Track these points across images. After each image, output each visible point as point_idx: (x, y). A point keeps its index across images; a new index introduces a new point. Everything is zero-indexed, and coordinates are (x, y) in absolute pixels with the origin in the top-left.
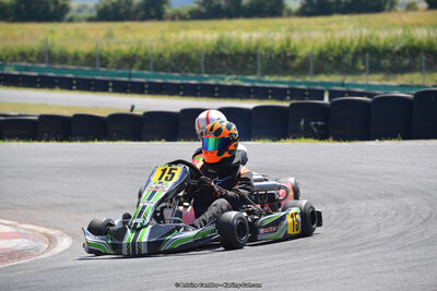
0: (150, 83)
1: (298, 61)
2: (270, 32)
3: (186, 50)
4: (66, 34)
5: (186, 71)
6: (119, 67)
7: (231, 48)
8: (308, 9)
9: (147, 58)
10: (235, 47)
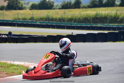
0: (76, 26)
1: (119, 19)
2: (111, 11)
3: (87, 17)
4: (53, 13)
5: (87, 23)
6: (68, 22)
7: (100, 16)
8: (122, 4)
9: (76, 19)
10: (101, 16)
